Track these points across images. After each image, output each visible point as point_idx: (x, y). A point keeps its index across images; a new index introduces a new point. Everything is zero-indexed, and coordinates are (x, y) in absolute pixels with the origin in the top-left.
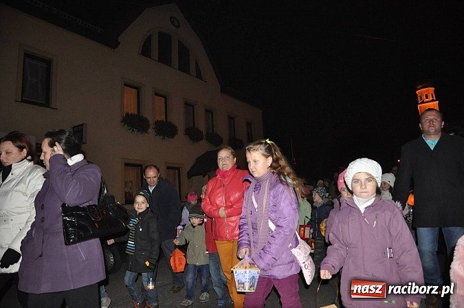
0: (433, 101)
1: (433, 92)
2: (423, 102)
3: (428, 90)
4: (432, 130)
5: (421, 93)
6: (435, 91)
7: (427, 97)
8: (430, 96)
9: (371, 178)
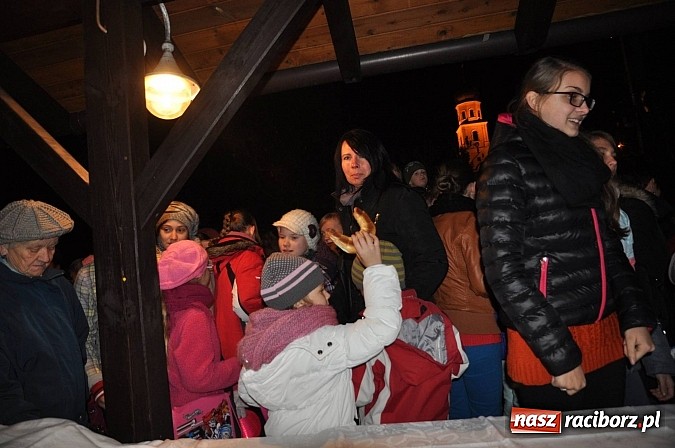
0: (479, 121)
1: (479, 108)
2: (467, 122)
3: (474, 105)
5: (465, 108)
7: (472, 115)
8: (476, 114)
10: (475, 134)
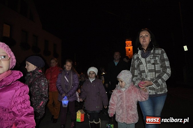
0: (131, 46)
1: (131, 43)
2: (127, 46)
3: (130, 42)
4: (116, 59)
5: (127, 43)
6: (132, 43)
7: (129, 44)
8: (130, 44)
9: (94, 73)
10: (129, 49)
